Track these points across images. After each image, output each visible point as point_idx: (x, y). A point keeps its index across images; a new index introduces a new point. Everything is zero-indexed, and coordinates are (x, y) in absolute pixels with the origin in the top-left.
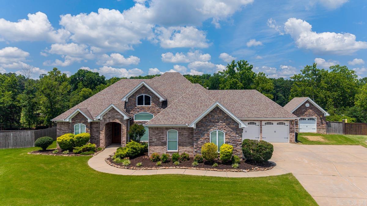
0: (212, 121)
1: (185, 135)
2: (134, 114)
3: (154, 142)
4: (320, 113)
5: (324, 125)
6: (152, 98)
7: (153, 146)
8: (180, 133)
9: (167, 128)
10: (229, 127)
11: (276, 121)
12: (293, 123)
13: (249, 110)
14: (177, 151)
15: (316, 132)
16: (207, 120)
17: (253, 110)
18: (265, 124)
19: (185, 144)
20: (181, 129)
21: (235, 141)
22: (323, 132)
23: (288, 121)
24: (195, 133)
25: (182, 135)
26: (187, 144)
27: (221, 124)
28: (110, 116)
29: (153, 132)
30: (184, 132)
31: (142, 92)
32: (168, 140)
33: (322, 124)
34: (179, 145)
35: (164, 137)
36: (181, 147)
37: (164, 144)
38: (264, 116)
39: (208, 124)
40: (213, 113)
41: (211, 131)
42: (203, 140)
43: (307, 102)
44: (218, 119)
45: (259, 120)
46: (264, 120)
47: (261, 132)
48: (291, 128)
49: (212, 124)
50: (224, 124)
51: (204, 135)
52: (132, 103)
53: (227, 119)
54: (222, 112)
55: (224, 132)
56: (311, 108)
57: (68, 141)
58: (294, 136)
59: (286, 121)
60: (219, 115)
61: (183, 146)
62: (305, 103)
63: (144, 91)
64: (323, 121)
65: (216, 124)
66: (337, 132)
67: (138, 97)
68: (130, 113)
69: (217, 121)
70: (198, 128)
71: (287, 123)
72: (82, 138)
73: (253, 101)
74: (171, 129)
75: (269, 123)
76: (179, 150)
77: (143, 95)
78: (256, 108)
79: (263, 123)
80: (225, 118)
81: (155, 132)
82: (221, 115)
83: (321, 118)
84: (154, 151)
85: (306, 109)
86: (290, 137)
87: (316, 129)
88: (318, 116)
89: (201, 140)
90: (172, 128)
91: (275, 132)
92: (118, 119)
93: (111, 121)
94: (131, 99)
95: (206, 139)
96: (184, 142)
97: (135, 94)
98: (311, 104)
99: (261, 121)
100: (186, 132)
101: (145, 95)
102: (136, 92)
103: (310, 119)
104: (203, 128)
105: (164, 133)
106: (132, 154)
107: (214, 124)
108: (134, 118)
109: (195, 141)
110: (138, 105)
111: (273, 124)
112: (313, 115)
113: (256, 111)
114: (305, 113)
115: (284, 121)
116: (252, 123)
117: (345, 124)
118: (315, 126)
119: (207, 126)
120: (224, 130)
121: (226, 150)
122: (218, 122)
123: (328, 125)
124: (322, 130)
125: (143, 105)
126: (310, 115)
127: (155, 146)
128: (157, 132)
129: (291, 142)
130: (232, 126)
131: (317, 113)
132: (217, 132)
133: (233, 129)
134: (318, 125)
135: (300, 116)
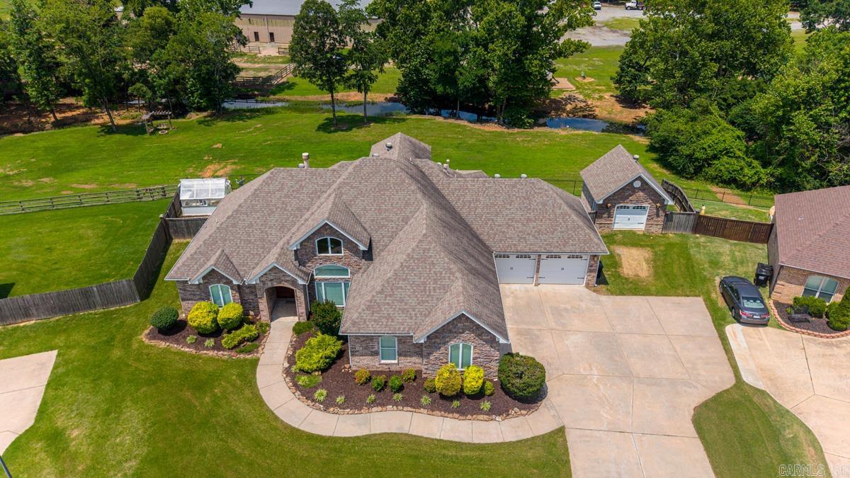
2: (312, 267)
3: (359, 352)
4: (656, 198)
5: (662, 219)
6: (344, 243)
7: (359, 356)
8: (402, 340)
10: (480, 339)
11: (566, 253)
13: (520, 232)
14: (396, 361)
15: (643, 229)
16: (446, 331)
18: (547, 257)
21: (488, 356)
22: (656, 229)
23: (587, 253)
24: (425, 347)
25: (404, 343)
26: (411, 354)
27: (468, 335)
28: (272, 278)
29: (357, 339)
31: (325, 233)
32: (380, 349)
33: (658, 216)
34: (400, 355)
35: (374, 346)
36: (402, 358)
37: (376, 353)
39: (448, 335)
40: (455, 322)
41: (451, 344)
42: (438, 355)
43: (639, 178)
44: (463, 329)
46: (546, 252)
48: (590, 266)
49: (453, 335)
50: (472, 335)
51: (439, 349)
52: (307, 250)
53: (477, 328)
54: (470, 320)
55: (472, 345)
56: (643, 190)
58: (593, 277)
59: (585, 253)
60: (464, 325)
61: (405, 356)
63: (328, 231)
64: (661, 213)
65: (460, 335)
66: (682, 229)
67: (317, 241)
68: (307, 265)
69: (461, 331)
70: (429, 343)
71: (586, 257)
72: (232, 319)
73: (530, 209)
75: (554, 257)
76: (400, 361)
77: (327, 239)
79: (544, 256)
80: (474, 328)
82: (467, 324)
83: (658, 206)
84: (360, 362)
85: (634, 190)
86: (586, 278)
87: (644, 225)
88: (653, 204)
89: (434, 354)
92: (285, 282)
93: (276, 284)
94: (306, 244)
95: (442, 353)
96: (408, 351)
97: (311, 237)
98: (644, 182)
99: (540, 253)
101: (331, 239)
102: (314, 234)
103: (638, 208)
104: (438, 341)
105: (375, 340)
107: (456, 335)
108: (314, 273)
110: (319, 253)
111: (560, 257)
112: (643, 202)
114: (631, 198)
115: (581, 253)
116: (522, 256)
117: (700, 217)
118: (644, 218)
119: (445, 337)
120: (472, 342)
122: (463, 333)
123: (669, 218)
124: (654, 226)
125: (328, 253)
126: (638, 201)
127: (362, 356)
128: (362, 339)
129: (587, 285)
130: (484, 338)
131: (652, 198)
132: (461, 345)
133: (486, 342)
134: (650, 218)
135: (620, 203)
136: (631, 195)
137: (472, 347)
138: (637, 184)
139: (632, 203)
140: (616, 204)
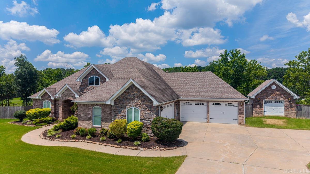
0: (129, 98)
1: (108, 111)
3: (82, 117)
4: (288, 96)
5: (294, 109)
6: (100, 79)
7: (81, 120)
8: (103, 109)
9: (93, 105)
10: (144, 105)
11: (224, 101)
12: (242, 104)
13: (197, 90)
14: (100, 126)
15: (284, 116)
16: (124, 98)
17: (201, 91)
18: (213, 105)
19: (107, 120)
20: (104, 106)
21: (149, 118)
22: (292, 115)
23: (236, 102)
24: (113, 110)
25: (105, 111)
26: (109, 120)
27: (137, 101)
29: (81, 108)
30: (106, 109)
31: (93, 74)
32: (93, 116)
33: (291, 107)
34: (103, 121)
35: (90, 113)
36: (104, 123)
37: (90, 119)
38: (210, 97)
39: (125, 101)
40: (129, 90)
41: (128, 108)
42: (120, 116)
43: (274, 83)
44: (134, 97)
45: (206, 101)
46: (211, 101)
47: (208, 113)
48: (240, 110)
49: (128, 101)
50: (139, 101)
51: (121, 112)
52: (85, 83)
53: (142, 96)
54: (138, 89)
55: (139, 109)
56: (278, 91)
57: (32, 114)
58: (243, 117)
59: (235, 102)
60: (135, 93)
61: (106, 121)
62: (271, 85)
63: (94, 73)
64: (293, 105)
65: (132, 101)
67: (90, 78)
68: (84, 92)
69: (133, 98)
70: (116, 105)
71: (236, 104)
72: (43, 112)
73: (204, 82)
74: (95, 106)
75: (217, 104)
76: (102, 126)
77: (93, 77)
78: (205, 89)
79: (211, 104)
80: (140, 96)
81: (83, 108)
82: (136, 93)
83: (290, 100)
84: (82, 125)
85: (273, 91)
86: (239, 119)
87: (284, 113)
88: (286, 99)
89: (118, 116)
90: (97, 105)
91: (223, 113)
92: (72, 97)
93: (67, 98)
94: (84, 80)
95: (122, 116)
96: (107, 118)
97: (87, 76)
98: (278, 86)
99: (208, 101)
100: (108, 109)
101: (95, 77)
102: (88, 74)
103: (277, 102)
104: (120, 105)
105: (90, 109)
106: (65, 126)
107: (130, 101)
109: (113, 117)
110: (90, 85)
111: (221, 105)
112: (280, 98)
113: (204, 92)
114: (271, 95)
115: (233, 101)
116: (199, 103)
118: (283, 109)
119: (124, 103)
120: (140, 107)
121: (130, 127)
122: (134, 100)
123: (299, 108)
124: (290, 113)
125: (93, 85)
126: (276, 98)
127: (83, 120)
128: (84, 108)
129: (240, 124)
130: (146, 103)
131: (285, 95)
132: (133, 109)
133: (148, 107)
134: (286, 108)
135: (265, 99)
136: (271, 94)
137: (140, 111)
138: (274, 87)
139: (273, 99)
140: (263, 99)
